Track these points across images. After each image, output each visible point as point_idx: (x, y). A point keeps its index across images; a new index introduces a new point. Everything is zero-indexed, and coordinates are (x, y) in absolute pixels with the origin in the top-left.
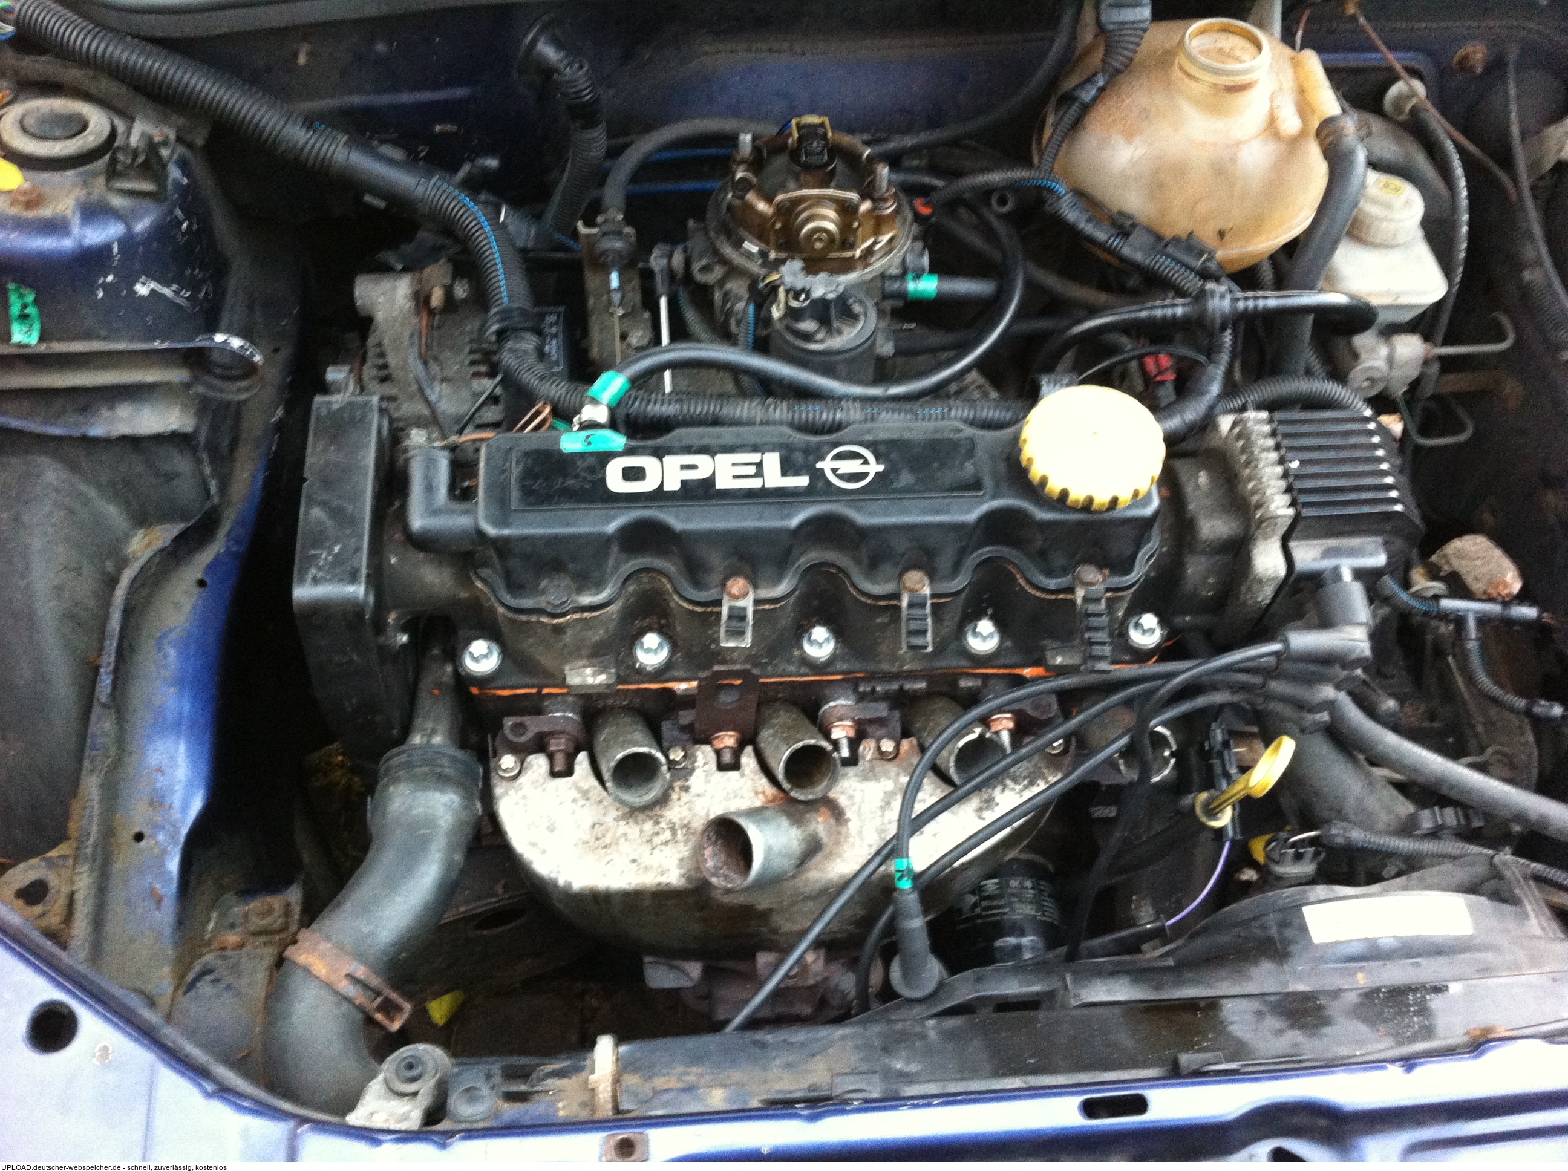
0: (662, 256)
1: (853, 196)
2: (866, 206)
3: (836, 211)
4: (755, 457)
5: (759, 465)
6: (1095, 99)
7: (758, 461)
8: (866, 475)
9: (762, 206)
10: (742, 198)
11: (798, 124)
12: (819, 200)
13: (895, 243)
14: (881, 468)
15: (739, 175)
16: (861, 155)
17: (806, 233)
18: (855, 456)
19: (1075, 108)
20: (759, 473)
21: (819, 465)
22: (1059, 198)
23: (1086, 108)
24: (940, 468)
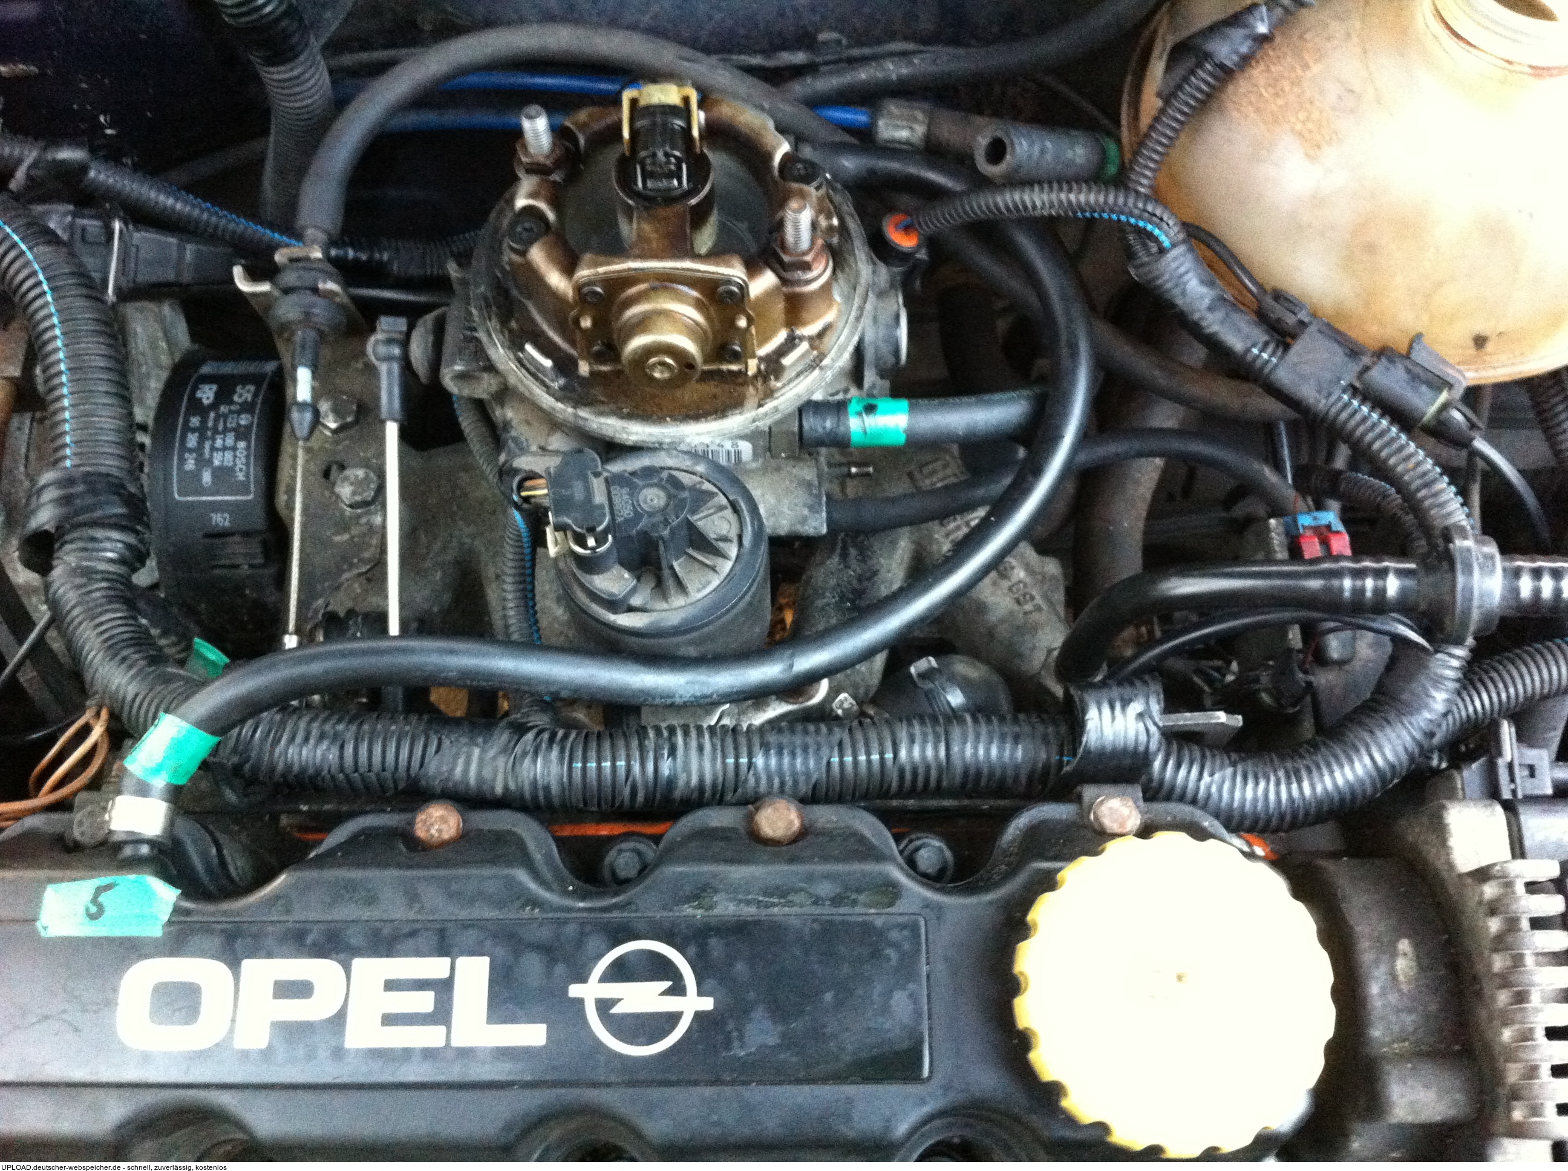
0: (389, 342)
1: (735, 271)
2: (764, 282)
3: (699, 305)
4: (435, 967)
5: (444, 988)
6: (1246, 61)
7: (445, 974)
8: (673, 1018)
9: (555, 279)
10: (523, 253)
11: (634, 102)
12: (665, 282)
13: (828, 340)
14: (707, 1004)
15: (521, 202)
16: (769, 157)
17: (635, 351)
18: (660, 968)
19: (1204, 75)
20: (442, 1015)
21: (575, 990)
22: (1162, 251)
23: (1226, 74)
24: (839, 1004)
